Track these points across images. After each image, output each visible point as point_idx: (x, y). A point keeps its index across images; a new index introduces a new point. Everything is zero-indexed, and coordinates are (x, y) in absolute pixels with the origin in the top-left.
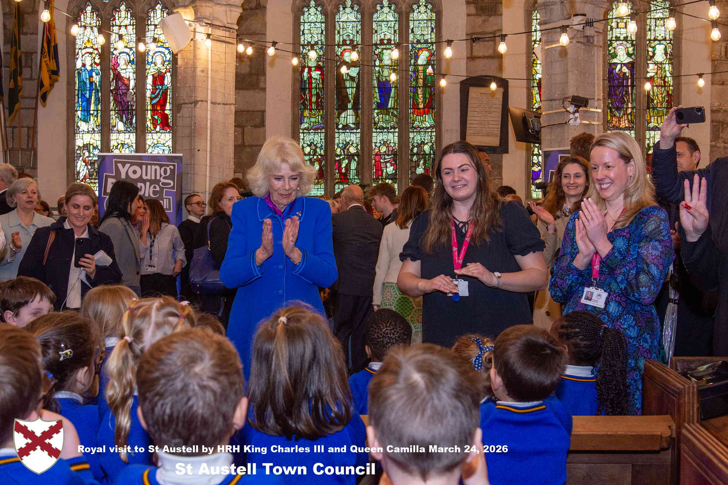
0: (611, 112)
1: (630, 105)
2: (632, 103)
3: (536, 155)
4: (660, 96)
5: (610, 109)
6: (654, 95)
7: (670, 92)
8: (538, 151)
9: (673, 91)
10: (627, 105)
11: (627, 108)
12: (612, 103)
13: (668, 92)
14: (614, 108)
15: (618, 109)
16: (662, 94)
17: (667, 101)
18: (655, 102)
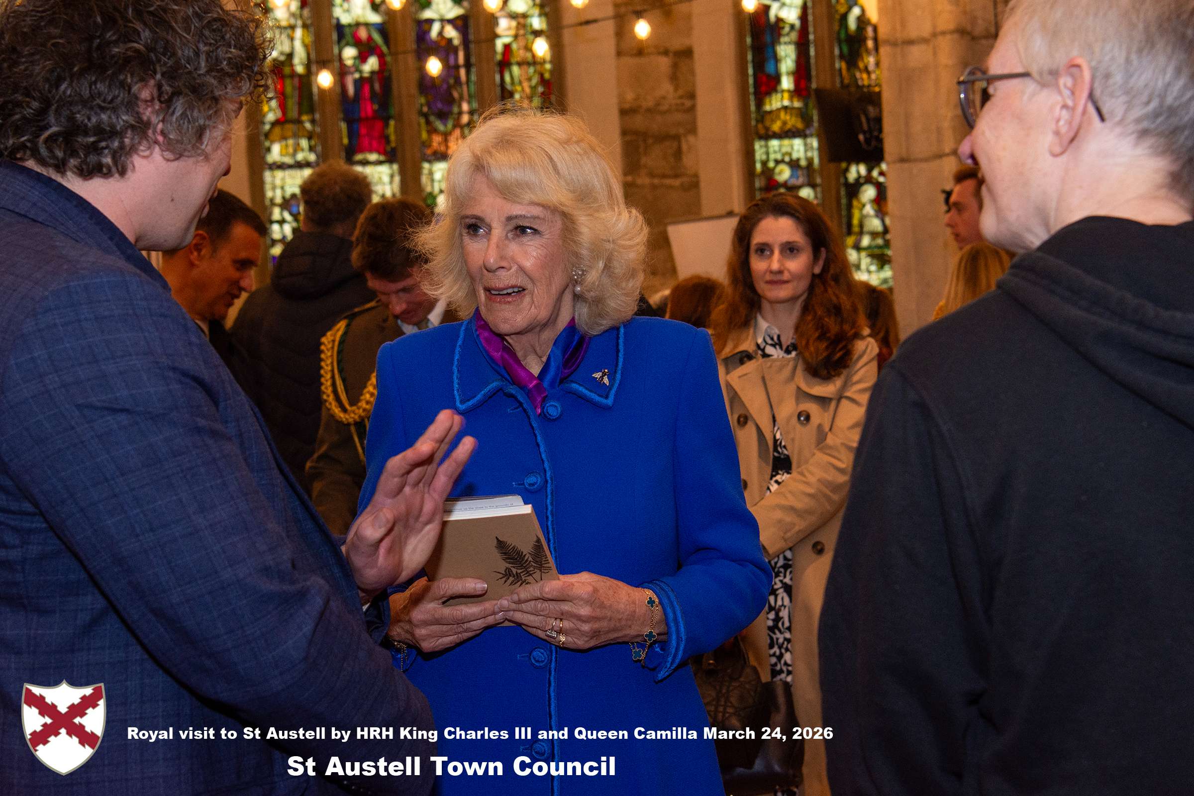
0: (428, 122)
1: (465, 107)
2: (469, 102)
3: (278, 222)
4: (526, 85)
5: (426, 116)
6: (513, 83)
7: (547, 76)
8: (281, 214)
9: (552, 72)
10: (460, 106)
11: (460, 113)
12: (428, 104)
13: (542, 75)
14: (433, 114)
15: (443, 116)
16: (530, 79)
17: (543, 94)
18: (517, 96)
